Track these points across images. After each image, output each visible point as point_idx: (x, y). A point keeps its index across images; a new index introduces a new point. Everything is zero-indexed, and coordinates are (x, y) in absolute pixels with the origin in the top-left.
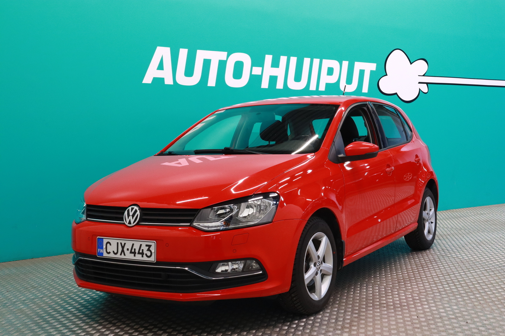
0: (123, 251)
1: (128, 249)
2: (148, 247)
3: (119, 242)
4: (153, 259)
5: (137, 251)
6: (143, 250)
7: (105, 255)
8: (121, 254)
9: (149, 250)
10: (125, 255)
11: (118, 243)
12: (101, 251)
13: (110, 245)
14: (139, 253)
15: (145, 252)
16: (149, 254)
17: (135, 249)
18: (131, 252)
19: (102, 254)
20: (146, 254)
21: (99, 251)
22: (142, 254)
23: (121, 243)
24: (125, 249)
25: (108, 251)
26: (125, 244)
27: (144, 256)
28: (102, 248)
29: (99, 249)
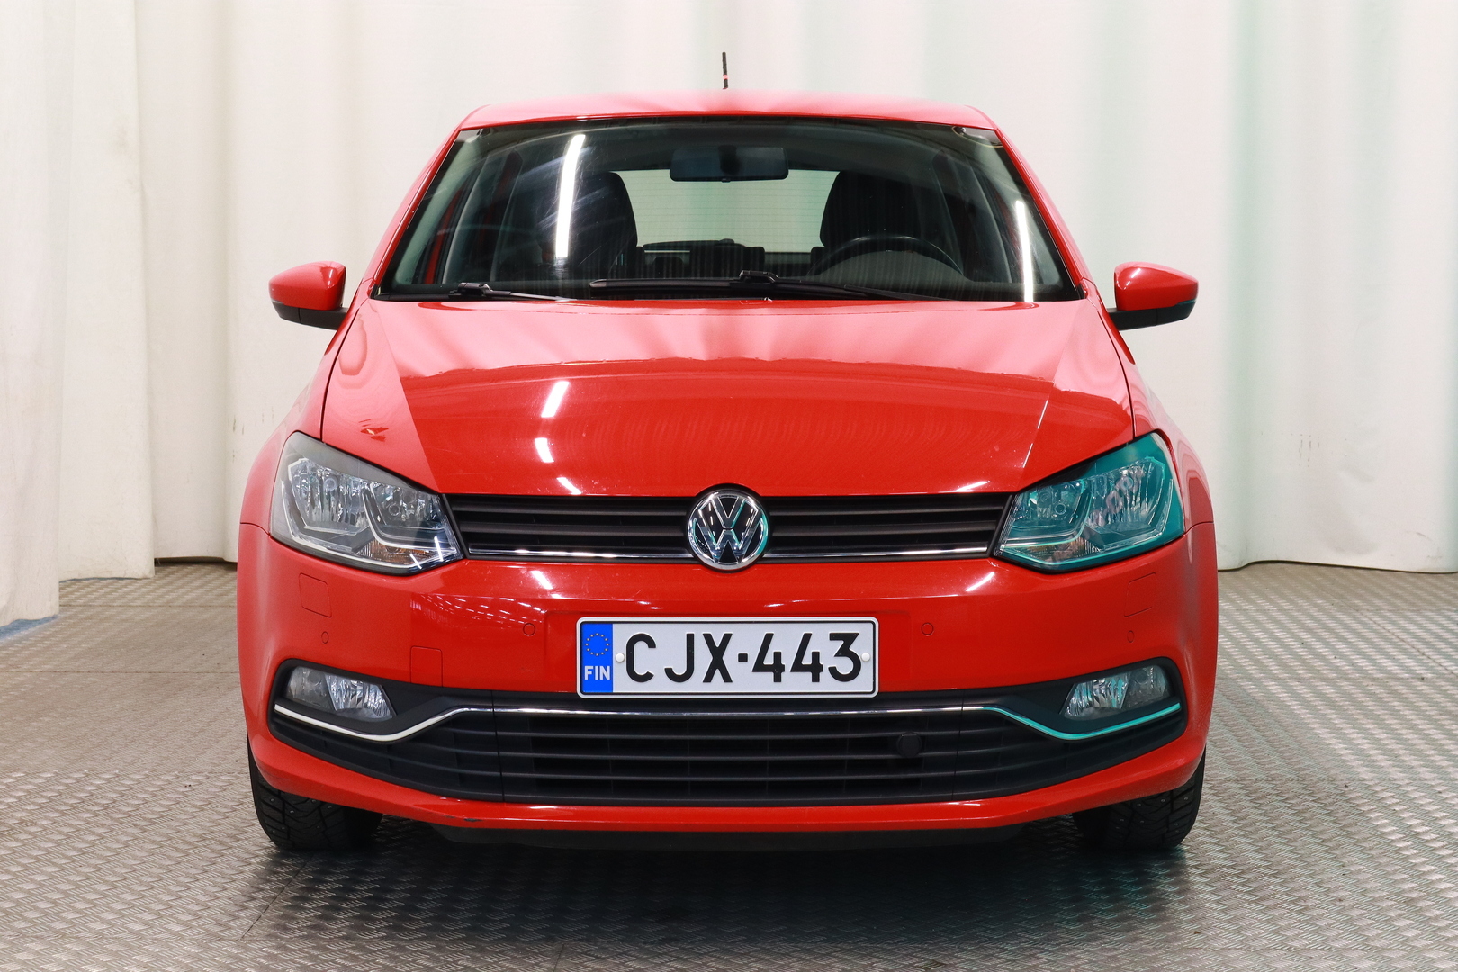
0: (718, 664)
1: (743, 658)
2: (841, 643)
3: (699, 631)
4: (865, 684)
5: (788, 661)
6: (816, 656)
7: (623, 685)
8: (708, 679)
9: (844, 652)
10: (727, 678)
11: (690, 638)
12: (603, 672)
13: (651, 644)
14: (798, 667)
15: (827, 661)
16: (845, 666)
17: (778, 656)
18: (760, 667)
19: (608, 684)
20: (833, 671)
21: (587, 673)
22: (815, 669)
23: (708, 638)
24: (729, 658)
25: (640, 671)
26: (727, 638)
27: (825, 675)
28: (607, 661)
29: (587, 668)
